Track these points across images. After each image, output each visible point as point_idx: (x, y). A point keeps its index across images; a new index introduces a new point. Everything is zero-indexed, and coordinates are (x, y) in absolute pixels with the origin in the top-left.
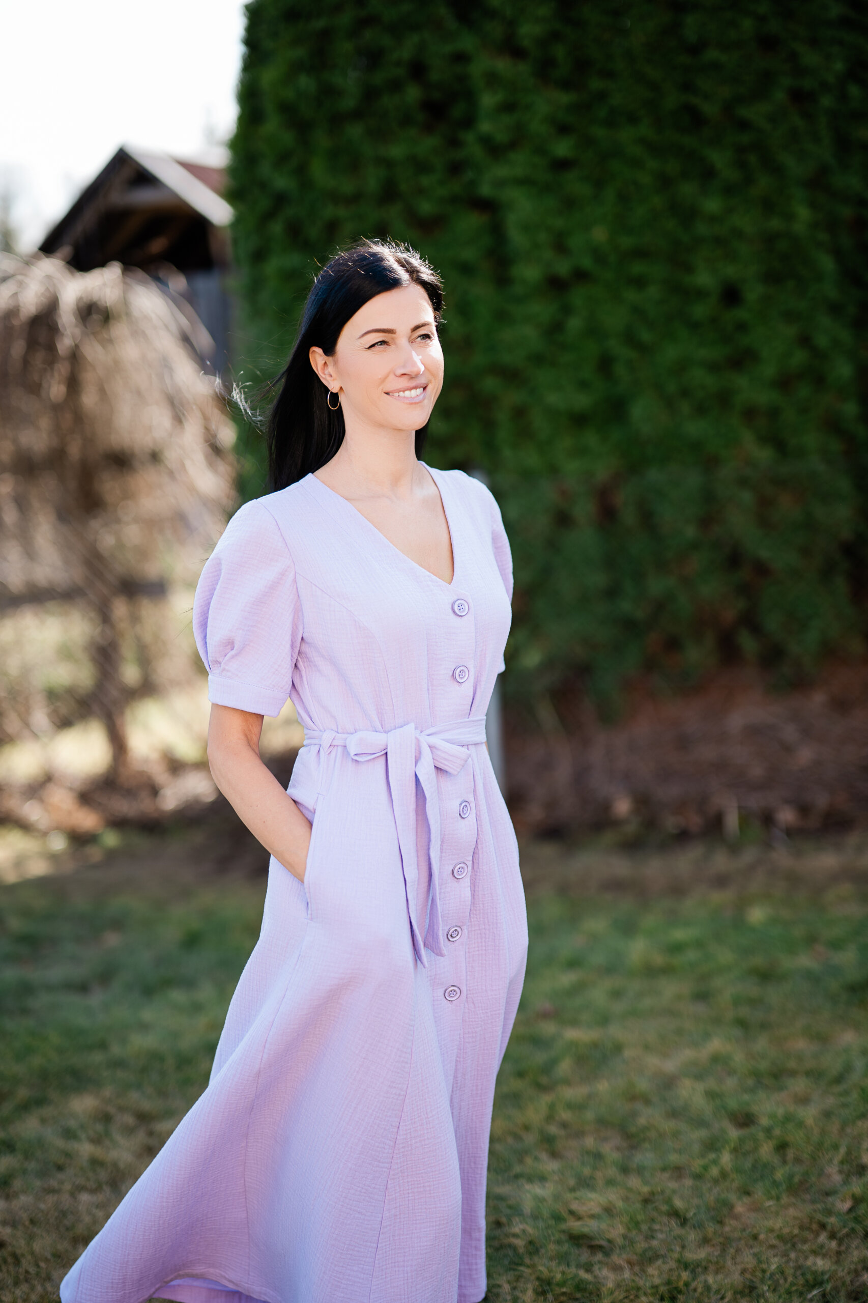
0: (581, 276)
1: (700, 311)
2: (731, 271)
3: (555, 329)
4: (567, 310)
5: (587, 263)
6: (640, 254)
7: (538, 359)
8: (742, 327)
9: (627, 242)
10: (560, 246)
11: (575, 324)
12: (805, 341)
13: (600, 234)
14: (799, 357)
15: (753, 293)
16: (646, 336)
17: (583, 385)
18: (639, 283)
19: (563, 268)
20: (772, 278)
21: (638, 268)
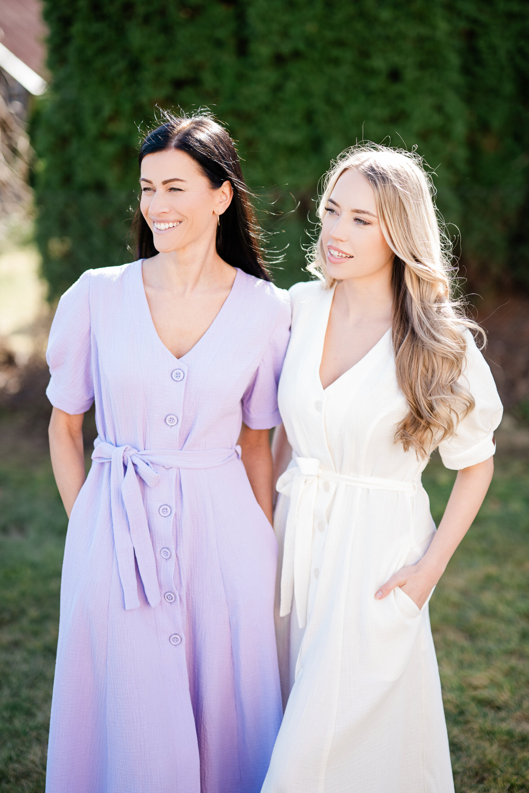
0: (297, 55)
1: (375, 84)
2: (396, 59)
3: (277, 89)
4: (287, 77)
5: (301, 46)
6: (340, 43)
7: (267, 108)
8: (401, 97)
9: (329, 35)
10: (285, 34)
11: (291, 86)
12: (439, 109)
13: (311, 28)
14: (437, 120)
15: (410, 74)
16: (339, 98)
17: (295, 127)
18: (336, 62)
19: (286, 48)
20: (422, 66)
21: (336, 52)
